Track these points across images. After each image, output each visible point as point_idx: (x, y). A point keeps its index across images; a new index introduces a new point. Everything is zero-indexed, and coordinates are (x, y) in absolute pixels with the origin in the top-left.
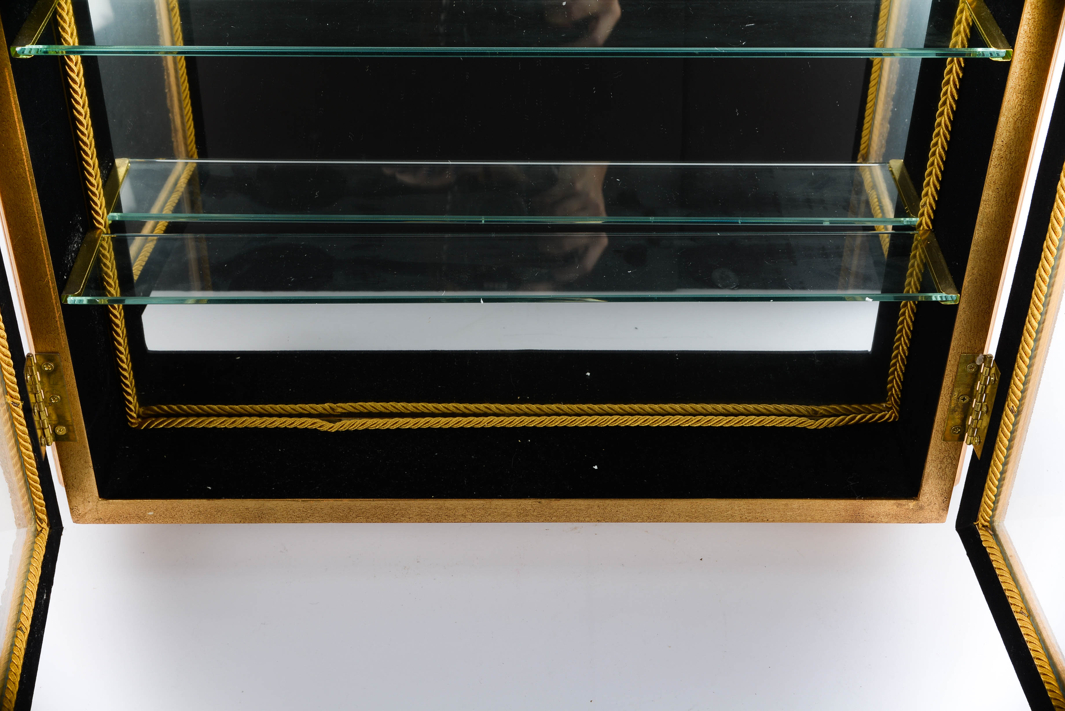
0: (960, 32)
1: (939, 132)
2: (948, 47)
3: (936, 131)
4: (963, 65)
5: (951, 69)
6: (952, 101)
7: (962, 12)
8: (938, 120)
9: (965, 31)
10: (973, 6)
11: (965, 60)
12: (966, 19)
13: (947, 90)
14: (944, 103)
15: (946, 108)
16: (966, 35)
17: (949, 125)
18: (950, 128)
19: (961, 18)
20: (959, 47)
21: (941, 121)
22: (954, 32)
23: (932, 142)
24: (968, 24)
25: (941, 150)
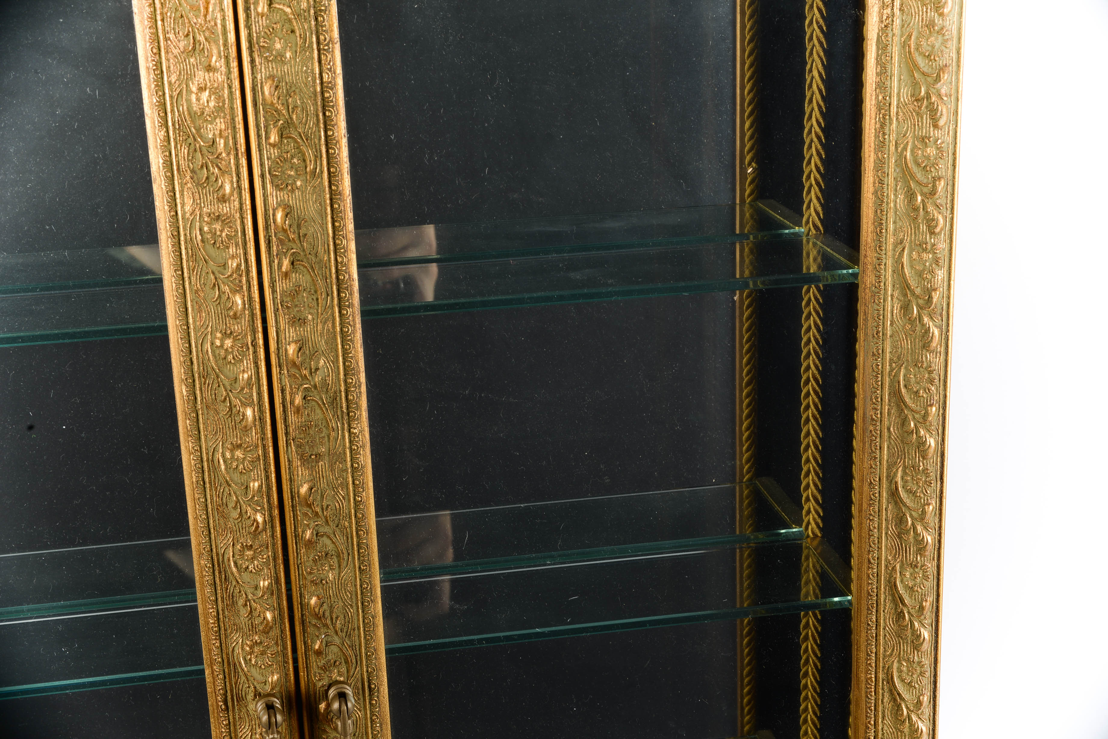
0: (810, 581)
1: (807, 695)
2: (799, 599)
3: (803, 694)
4: (819, 617)
5: (808, 623)
6: (814, 658)
7: (807, 558)
8: (803, 682)
9: (815, 579)
10: (819, 551)
11: (821, 612)
12: (814, 566)
13: (807, 647)
14: (807, 661)
15: (810, 668)
16: (817, 583)
17: (817, 687)
18: (818, 690)
19: (808, 566)
20: (811, 598)
21: (807, 682)
22: (803, 580)
23: (802, 708)
24: (817, 572)
25: (813, 717)
